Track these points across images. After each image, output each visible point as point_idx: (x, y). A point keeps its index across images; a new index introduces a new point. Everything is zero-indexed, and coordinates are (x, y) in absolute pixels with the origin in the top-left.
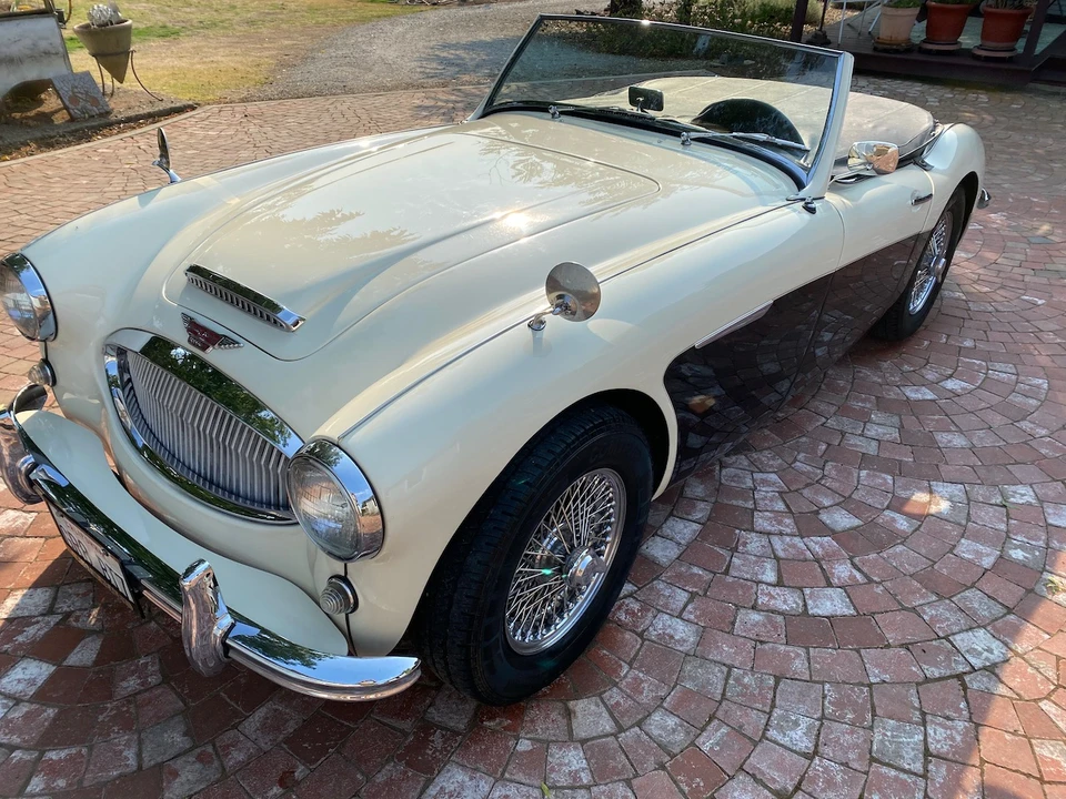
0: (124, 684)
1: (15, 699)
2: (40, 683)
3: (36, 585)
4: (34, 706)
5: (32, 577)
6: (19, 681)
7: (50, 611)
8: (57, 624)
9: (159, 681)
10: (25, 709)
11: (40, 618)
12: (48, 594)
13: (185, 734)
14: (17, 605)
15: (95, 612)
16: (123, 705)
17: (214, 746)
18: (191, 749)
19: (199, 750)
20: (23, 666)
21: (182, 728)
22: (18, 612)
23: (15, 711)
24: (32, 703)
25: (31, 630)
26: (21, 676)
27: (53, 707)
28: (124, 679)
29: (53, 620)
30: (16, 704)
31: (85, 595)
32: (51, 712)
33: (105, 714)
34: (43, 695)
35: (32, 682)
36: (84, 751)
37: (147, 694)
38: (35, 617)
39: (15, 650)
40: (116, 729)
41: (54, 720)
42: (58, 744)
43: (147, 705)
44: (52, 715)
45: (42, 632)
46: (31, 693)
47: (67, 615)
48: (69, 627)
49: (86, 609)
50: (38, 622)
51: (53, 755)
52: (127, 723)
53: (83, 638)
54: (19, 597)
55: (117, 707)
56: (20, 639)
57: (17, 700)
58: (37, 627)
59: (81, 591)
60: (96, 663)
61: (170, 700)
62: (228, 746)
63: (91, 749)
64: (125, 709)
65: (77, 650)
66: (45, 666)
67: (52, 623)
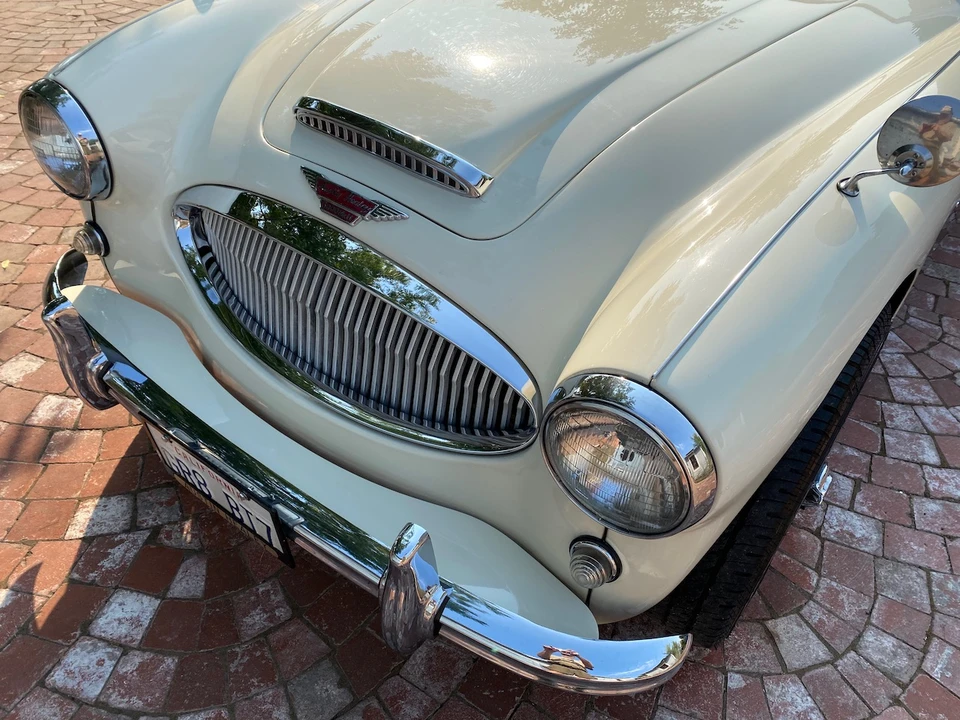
0: (248, 620)
1: (121, 645)
2: (146, 623)
3: (108, 492)
4: (147, 656)
5: (101, 482)
6: (120, 621)
7: (133, 526)
8: (146, 543)
9: (289, 615)
10: (137, 660)
11: (124, 536)
12: (125, 503)
13: (341, 684)
14: (91, 519)
15: (187, 525)
16: (255, 649)
17: (378, 698)
18: (352, 705)
19: (362, 706)
20: (119, 600)
21: (334, 676)
22: (95, 529)
23: (126, 663)
24: (144, 651)
25: (117, 553)
26: (119, 614)
27: (170, 655)
28: (245, 615)
29: (142, 537)
30: (124, 654)
31: (169, 503)
32: (170, 663)
33: (236, 662)
34: (154, 640)
35: (135, 622)
36: (224, 713)
37: (280, 634)
38: (116, 534)
39: (104, 580)
40: (255, 681)
41: (177, 672)
42: (189, 707)
43: (283, 647)
44: (172, 666)
45: (131, 555)
46: (139, 638)
47: (156, 531)
48: (162, 548)
49: (176, 523)
50: (122, 541)
52: (268, 673)
53: (183, 561)
54: (92, 509)
55: (249, 652)
56: (107, 564)
57: (123, 648)
58: (123, 547)
59: (164, 499)
60: (209, 592)
61: (308, 641)
62: (394, 699)
63: (231, 709)
64: (258, 654)
65: (179, 576)
66: (146, 599)
67: (140, 542)
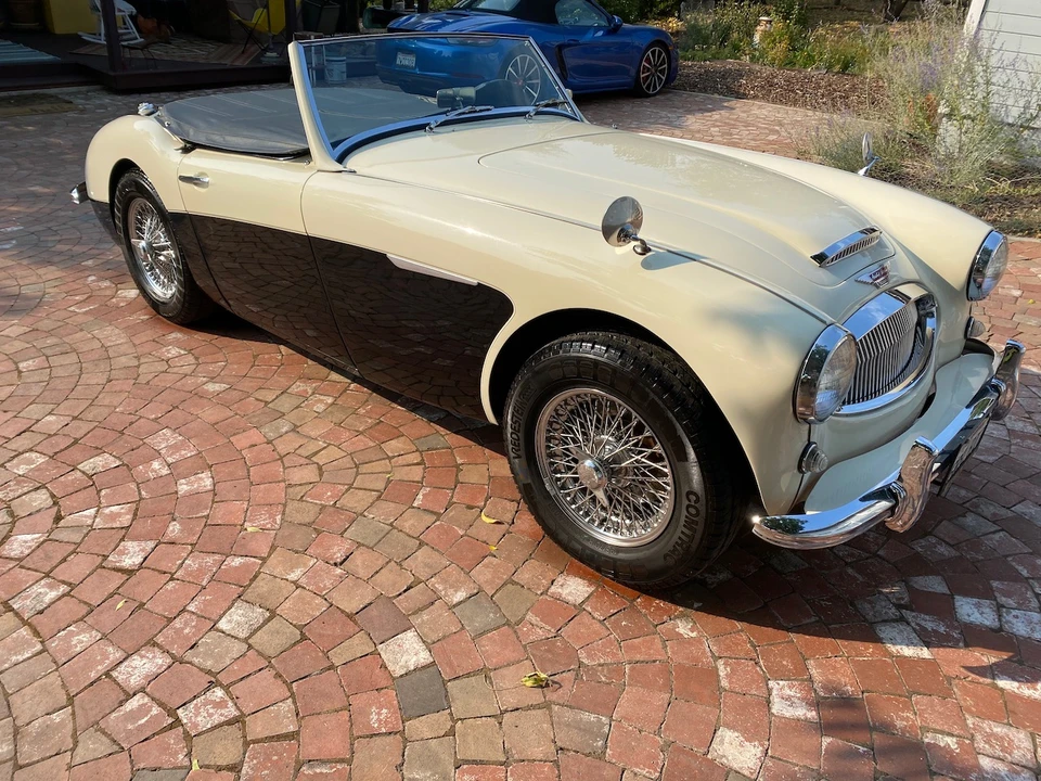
0: (946, 553)
1: (998, 609)
3: (877, 641)
4: (997, 594)
5: (871, 648)
6: (982, 614)
7: (902, 620)
8: (913, 611)
9: (932, 536)
10: (1004, 599)
11: (913, 624)
12: (883, 628)
13: (965, 517)
14: (908, 645)
15: (886, 591)
16: (964, 549)
18: (973, 512)
19: (972, 509)
20: (967, 617)
21: (961, 518)
22: (915, 641)
23: (1008, 604)
24: (995, 597)
25: (929, 626)
26: (977, 615)
27: (990, 584)
29: (908, 614)
30: (1003, 606)
31: (870, 602)
32: (995, 584)
34: (986, 593)
35: (978, 606)
36: (1010, 559)
37: (947, 539)
38: (914, 629)
39: (956, 628)
40: (983, 549)
41: (999, 580)
43: (955, 537)
44: (997, 583)
45: (927, 617)
46: (988, 601)
47: (899, 607)
49: (887, 597)
50: (918, 625)
51: (1025, 573)
52: (975, 544)
53: (917, 590)
54: (898, 647)
55: (967, 552)
56: (942, 629)
57: (999, 607)
58: (923, 623)
59: (867, 606)
60: (937, 574)
61: (945, 529)
63: (1006, 556)
64: (966, 548)
65: (930, 590)
66: (957, 604)
67: (914, 614)
